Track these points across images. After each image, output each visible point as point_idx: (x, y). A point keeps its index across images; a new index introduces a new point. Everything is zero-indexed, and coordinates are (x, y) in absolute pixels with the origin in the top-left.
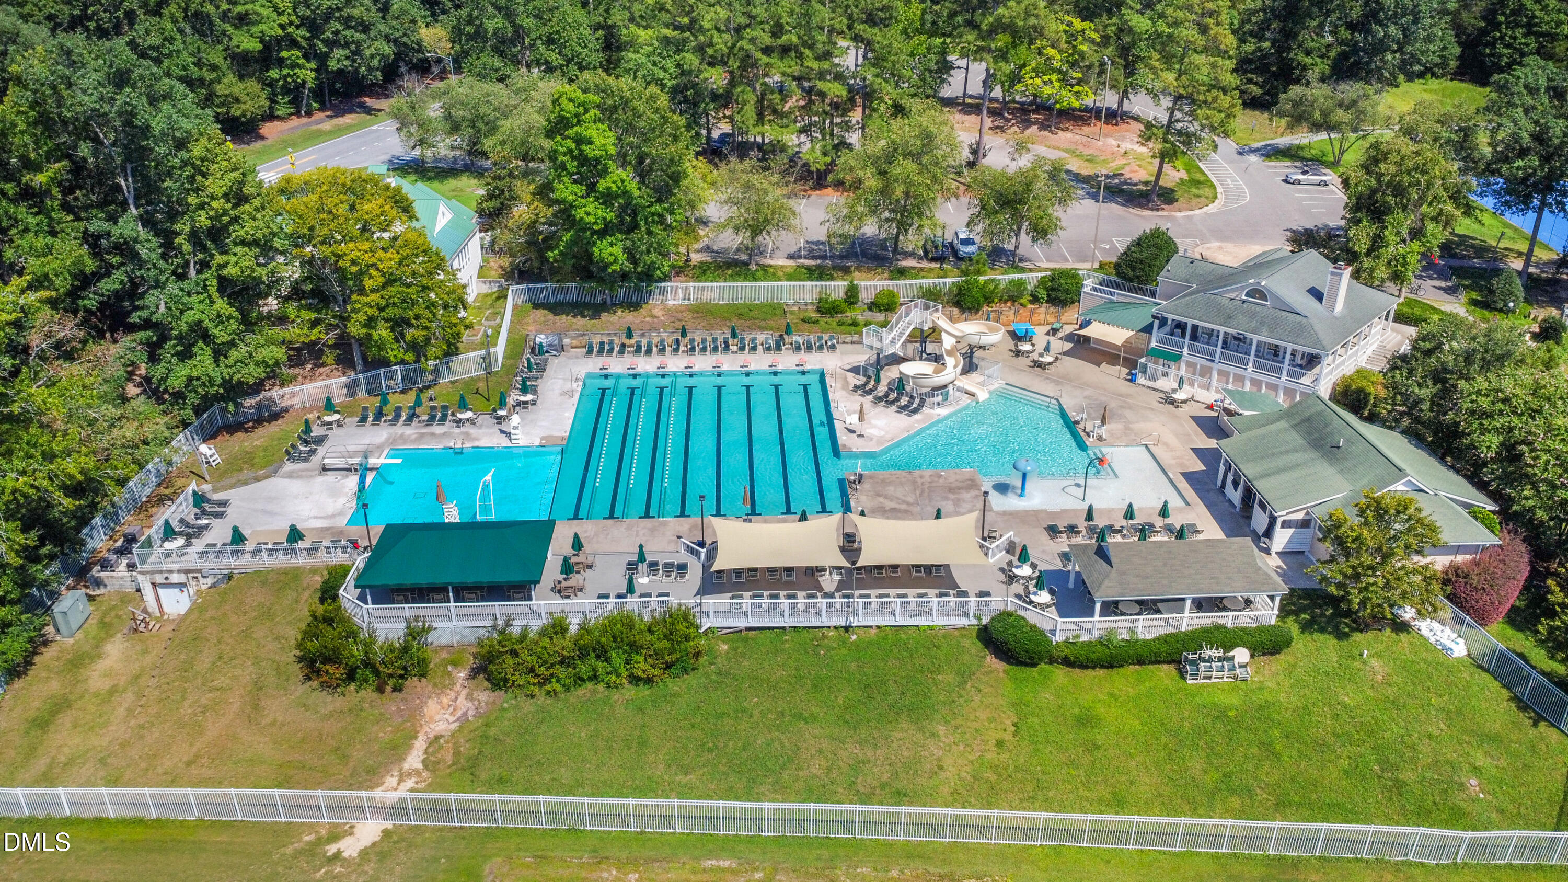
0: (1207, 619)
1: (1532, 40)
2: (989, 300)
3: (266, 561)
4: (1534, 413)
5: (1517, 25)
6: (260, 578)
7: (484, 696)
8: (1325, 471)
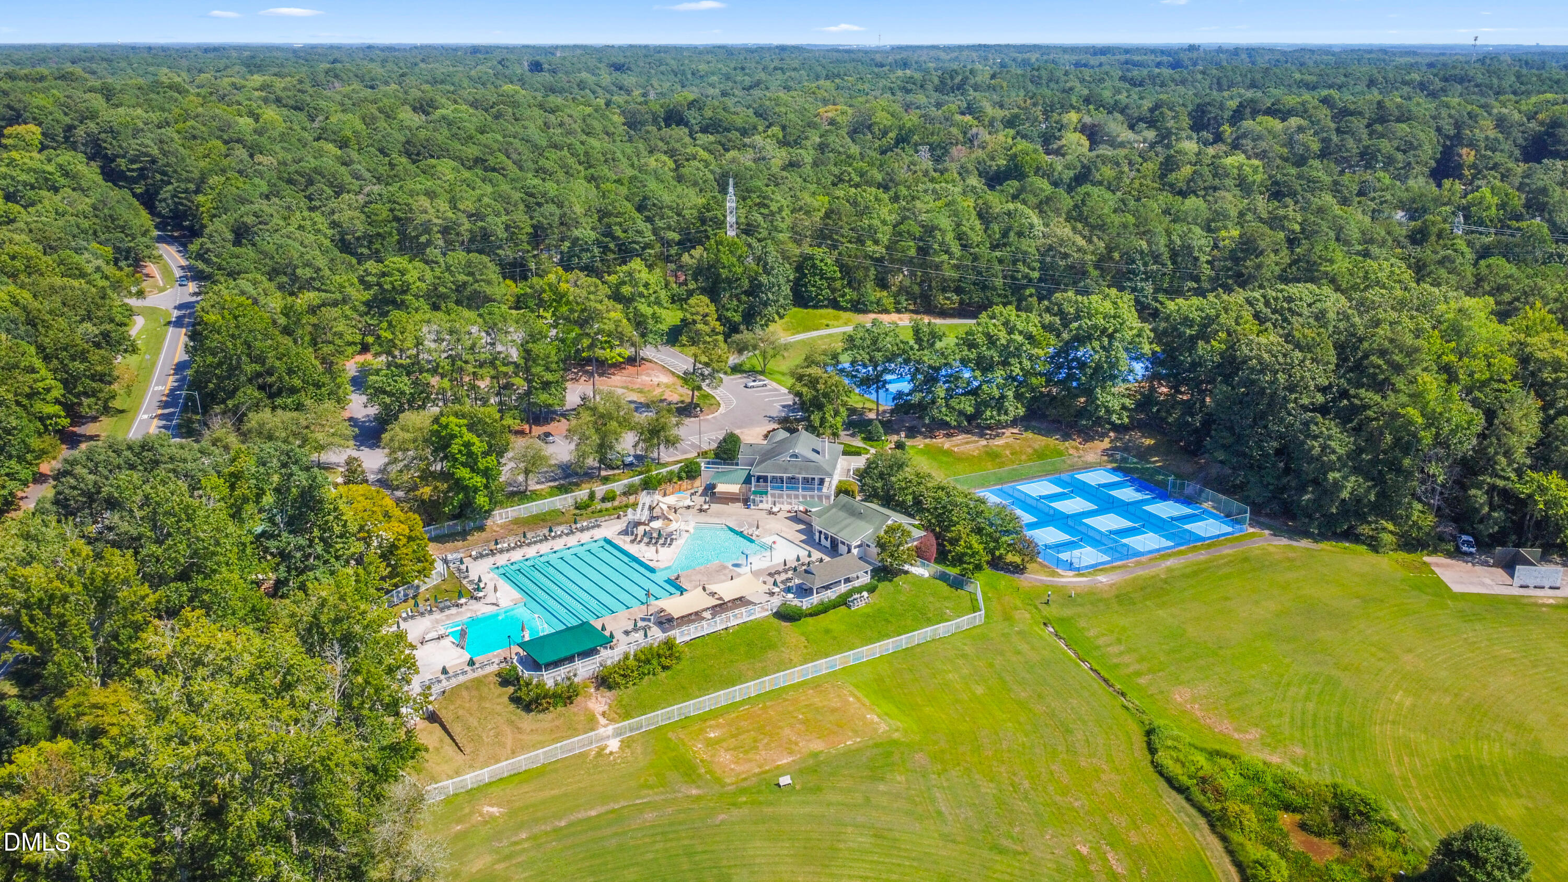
0: (849, 586)
1: (824, 282)
2: (660, 483)
3: (462, 679)
4: (919, 484)
5: (815, 274)
6: (465, 686)
7: (608, 694)
8: (861, 524)
